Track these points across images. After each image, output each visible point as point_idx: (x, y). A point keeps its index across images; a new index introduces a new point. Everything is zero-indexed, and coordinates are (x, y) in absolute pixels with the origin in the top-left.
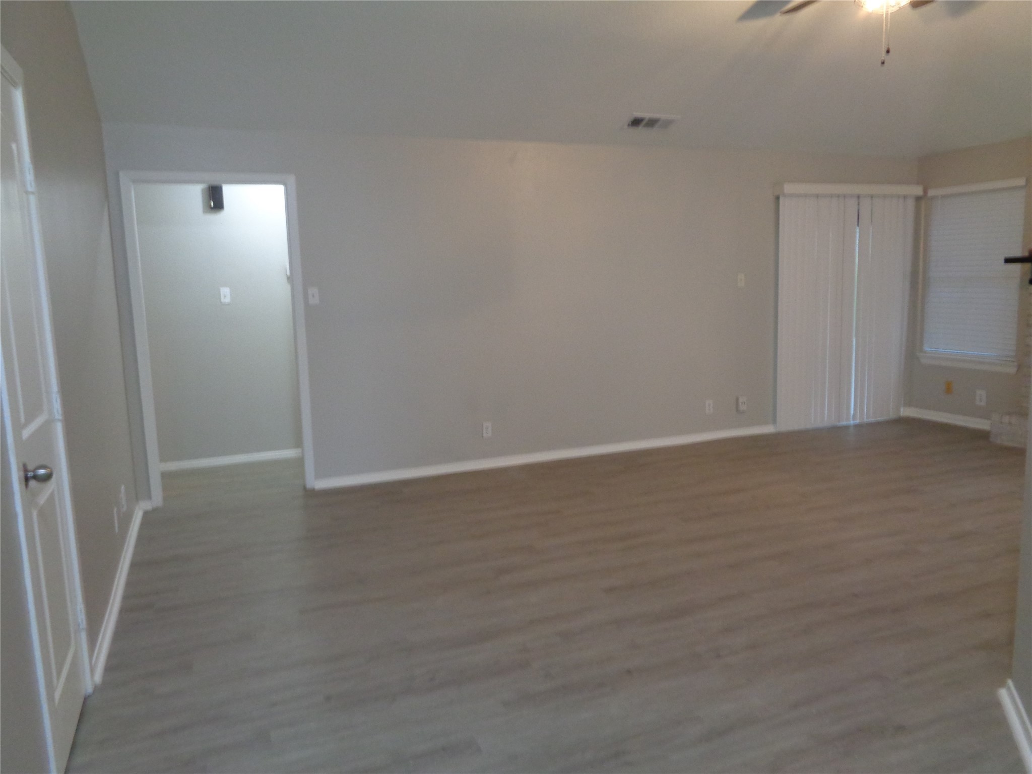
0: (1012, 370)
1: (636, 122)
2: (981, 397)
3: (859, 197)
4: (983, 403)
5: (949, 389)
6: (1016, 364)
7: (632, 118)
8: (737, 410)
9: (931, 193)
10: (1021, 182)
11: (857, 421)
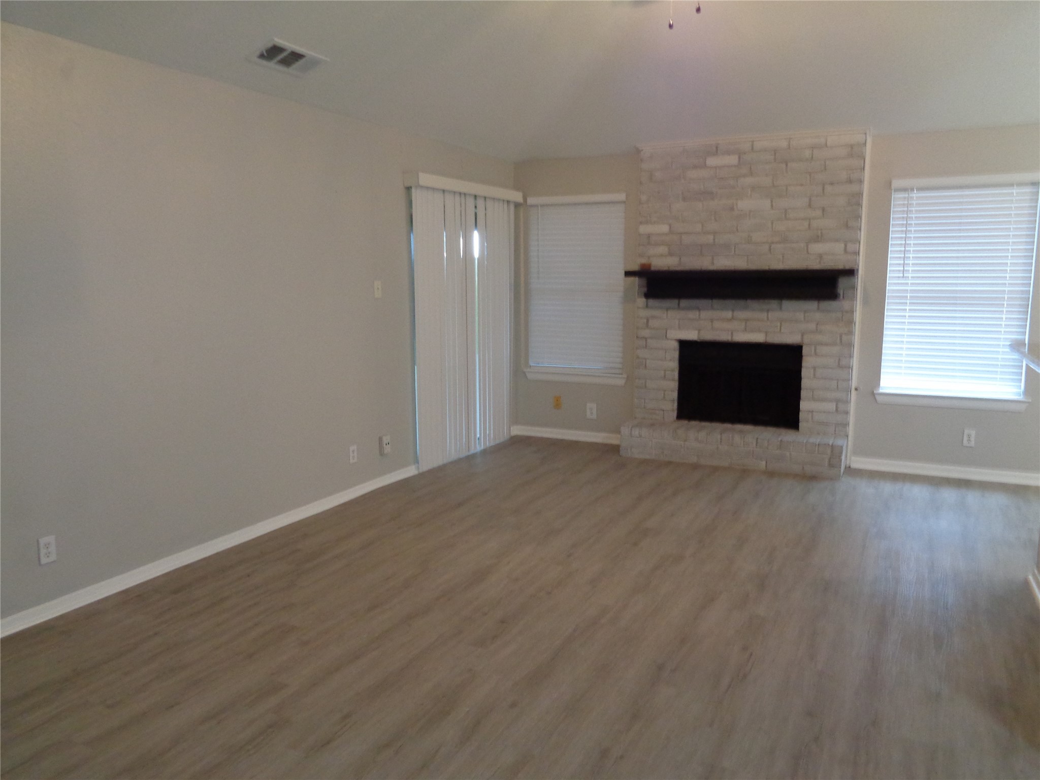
0: (621, 382)
1: (272, 52)
2: (592, 410)
3: (475, 197)
4: (594, 416)
5: (558, 404)
6: (625, 376)
7: (270, 45)
8: (382, 453)
9: (531, 201)
10: (622, 197)
11: (482, 447)
